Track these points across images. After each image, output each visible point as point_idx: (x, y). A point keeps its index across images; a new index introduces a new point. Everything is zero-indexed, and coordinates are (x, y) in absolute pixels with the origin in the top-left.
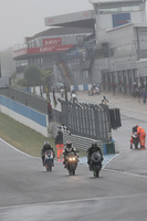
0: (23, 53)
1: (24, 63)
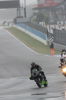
0: (36, 7)
1: (37, 11)
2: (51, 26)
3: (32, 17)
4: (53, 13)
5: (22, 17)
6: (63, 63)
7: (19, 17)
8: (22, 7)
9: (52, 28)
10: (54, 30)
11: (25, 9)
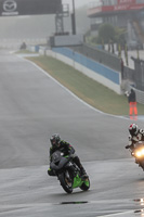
0: (98, 11)
1: (99, 21)
2: (131, 53)
3: (88, 34)
4: (135, 24)
5: (67, 34)
6: (135, 139)
7: (60, 34)
8: (68, 12)
9: (132, 58)
10: (137, 61)
11: (73, 16)
